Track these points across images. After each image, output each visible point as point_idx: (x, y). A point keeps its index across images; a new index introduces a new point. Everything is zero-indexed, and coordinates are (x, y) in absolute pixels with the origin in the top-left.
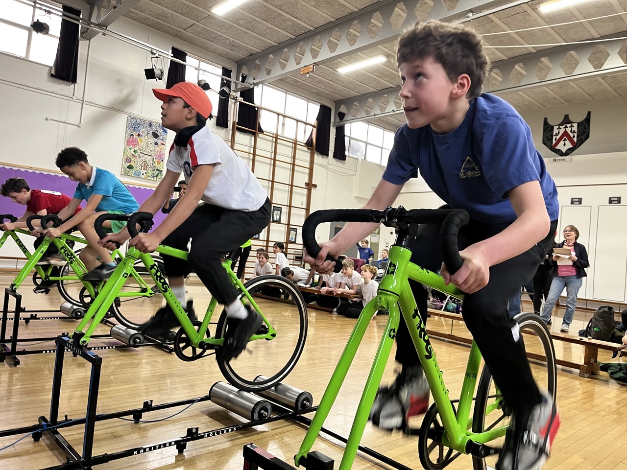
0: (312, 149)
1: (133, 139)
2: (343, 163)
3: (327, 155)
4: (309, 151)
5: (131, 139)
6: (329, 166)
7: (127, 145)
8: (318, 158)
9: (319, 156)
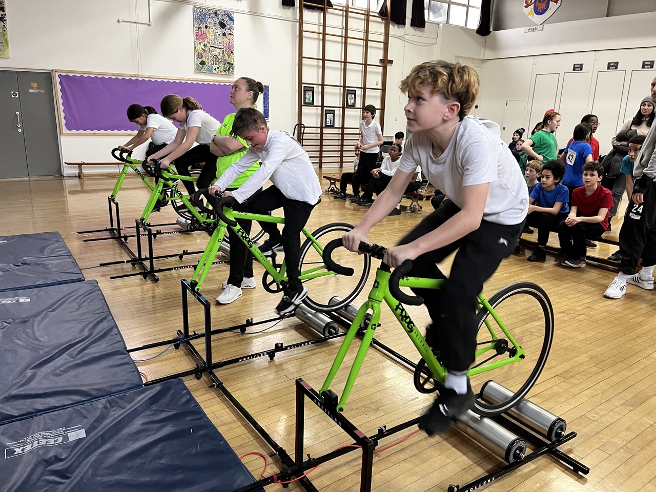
0: (387, 19)
1: (201, 31)
2: (422, 31)
3: (404, 24)
4: (384, 22)
5: (200, 32)
6: (407, 37)
7: (197, 39)
8: (394, 29)
9: (394, 26)
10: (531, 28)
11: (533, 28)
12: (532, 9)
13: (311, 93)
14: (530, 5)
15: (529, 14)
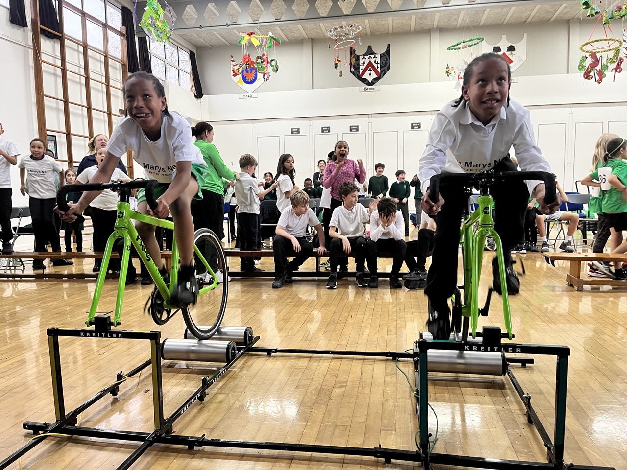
10: (246, 94)
11: (248, 94)
12: (240, 78)
13: (53, 144)
14: (238, 75)
15: (238, 82)
